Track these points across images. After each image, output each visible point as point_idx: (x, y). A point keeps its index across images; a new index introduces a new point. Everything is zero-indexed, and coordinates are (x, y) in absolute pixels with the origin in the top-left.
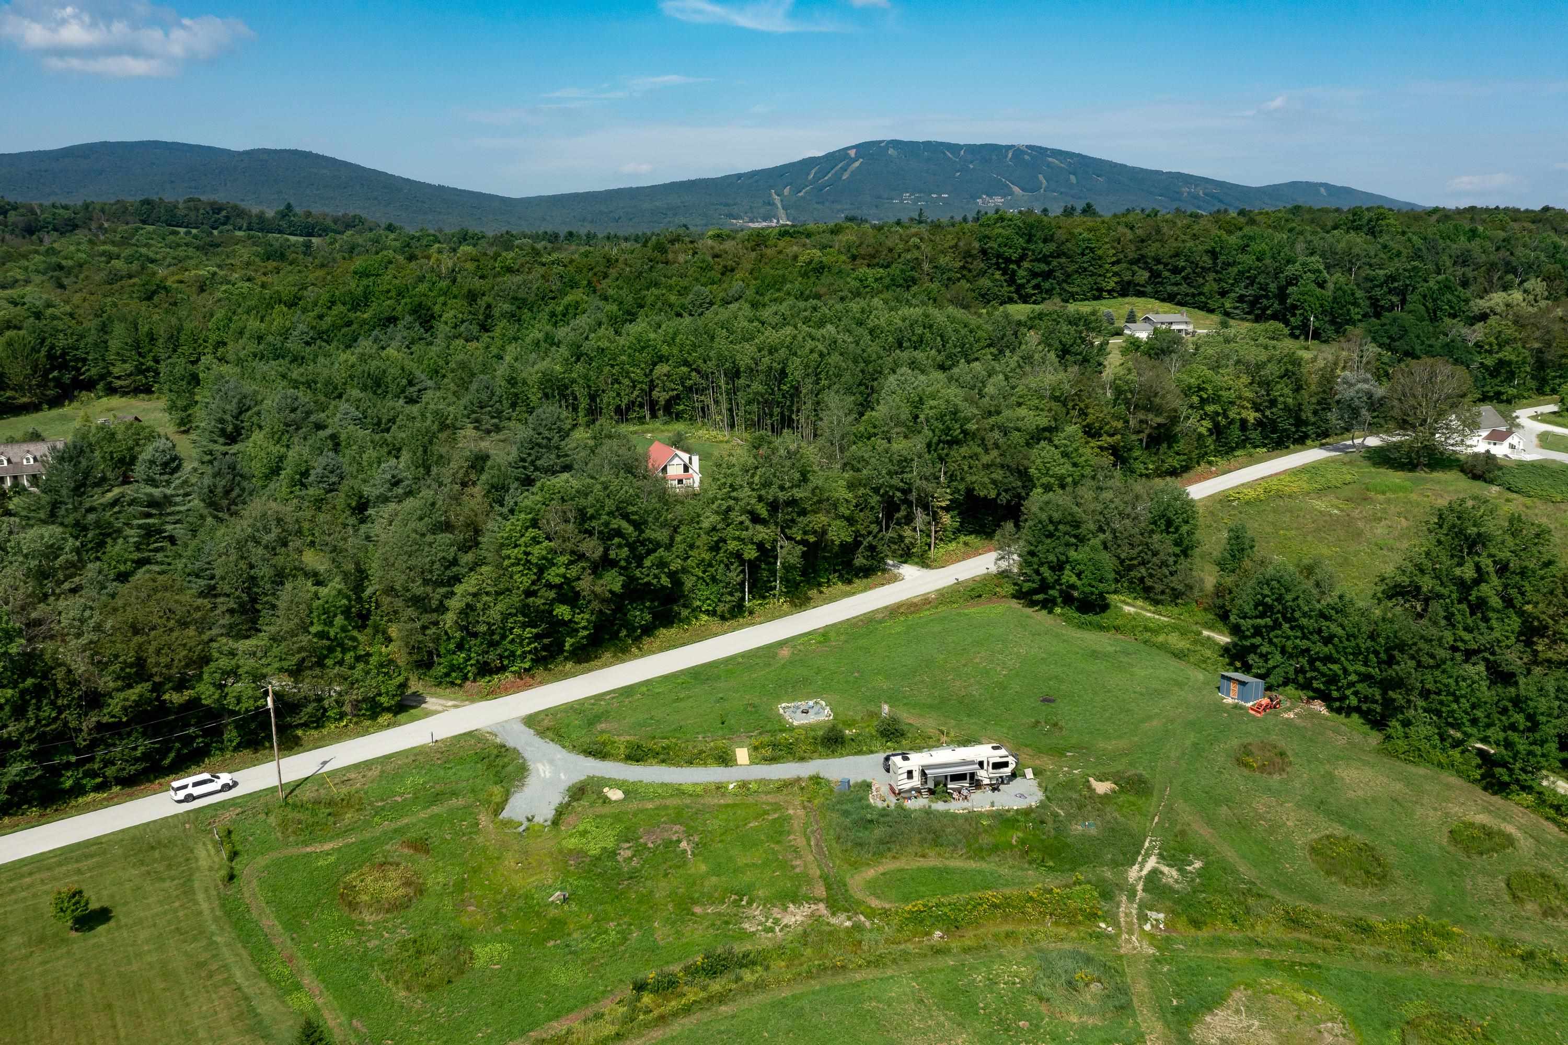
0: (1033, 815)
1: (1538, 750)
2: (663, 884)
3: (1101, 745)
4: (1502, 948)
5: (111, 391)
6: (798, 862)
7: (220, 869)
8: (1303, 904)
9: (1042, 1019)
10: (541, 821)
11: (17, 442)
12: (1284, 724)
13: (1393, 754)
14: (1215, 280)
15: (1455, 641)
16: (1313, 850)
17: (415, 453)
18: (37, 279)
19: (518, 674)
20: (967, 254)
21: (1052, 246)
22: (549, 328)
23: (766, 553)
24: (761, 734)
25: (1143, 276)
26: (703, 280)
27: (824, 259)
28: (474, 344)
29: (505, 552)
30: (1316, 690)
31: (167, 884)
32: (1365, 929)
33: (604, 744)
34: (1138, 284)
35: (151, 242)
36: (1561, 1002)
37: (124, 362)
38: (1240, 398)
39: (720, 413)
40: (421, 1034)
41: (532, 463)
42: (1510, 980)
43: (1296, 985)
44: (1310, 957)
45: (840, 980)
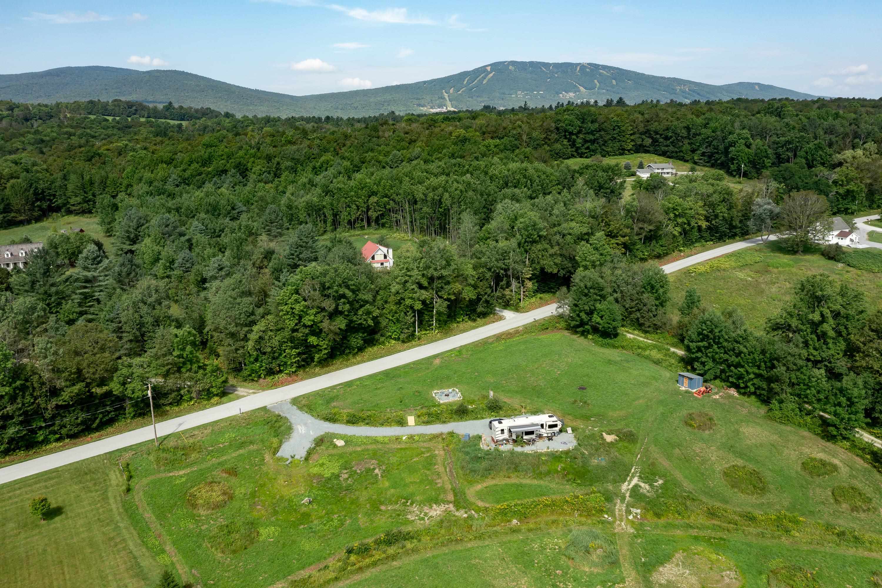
0: (570, 454)
1: (853, 417)
2: (364, 493)
3: (610, 414)
4: (827, 529)
5: (69, 212)
6: (439, 481)
7: (122, 485)
8: (717, 504)
9: (569, 569)
10: (299, 458)
11: (16, 243)
12: (713, 402)
13: (773, 419)
14: (689, 143)
15: (808, 355)
16: (726, 474)
17: (233, 250)
18: (30, 148)
19: (289, 374)
20: (548, 130)
21: (596, 125)
22: (311, 176)
23: (427, 306)
24: (422, 408)
25: (648, 141)
26: (398, 147)
27: (467, 135)
28: (270, 185)
29: (280, 308)
30: (732, 383)
31: (93, 494)
32: (752, 519)
33: (335, 414)
34: (645, 146)
35: (94, 126)
36: (858, 560)
37: (76, 196)
38: (698, 214)
39: (406, 224)
40: (229, 578)
41: (298, 256)
42: (830, 547)
43: (712, 550)
44: (719, 534)
45: (459, 547)
